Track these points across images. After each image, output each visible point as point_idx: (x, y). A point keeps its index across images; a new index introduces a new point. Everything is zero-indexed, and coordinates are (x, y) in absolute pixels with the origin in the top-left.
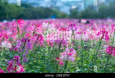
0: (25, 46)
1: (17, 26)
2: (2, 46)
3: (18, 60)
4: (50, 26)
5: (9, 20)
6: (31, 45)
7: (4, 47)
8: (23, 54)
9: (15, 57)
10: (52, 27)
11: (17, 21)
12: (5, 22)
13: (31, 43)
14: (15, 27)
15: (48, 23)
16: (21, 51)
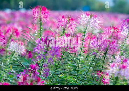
0: (49, 50)
1: (40, 17)
2: (10, 50)
3: (34, 72)
4: (92, 20)
5: (14, 9)
6: (59, 49)
7: (13, 50)
8: (44, 63)
9: (32, 67)
10: (96, 24)
11: (41, 8)
12: (8, 11)
13: (58, 47)
14: (37, 18)
15: (89, 17)
16: (42, 57)
